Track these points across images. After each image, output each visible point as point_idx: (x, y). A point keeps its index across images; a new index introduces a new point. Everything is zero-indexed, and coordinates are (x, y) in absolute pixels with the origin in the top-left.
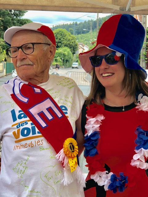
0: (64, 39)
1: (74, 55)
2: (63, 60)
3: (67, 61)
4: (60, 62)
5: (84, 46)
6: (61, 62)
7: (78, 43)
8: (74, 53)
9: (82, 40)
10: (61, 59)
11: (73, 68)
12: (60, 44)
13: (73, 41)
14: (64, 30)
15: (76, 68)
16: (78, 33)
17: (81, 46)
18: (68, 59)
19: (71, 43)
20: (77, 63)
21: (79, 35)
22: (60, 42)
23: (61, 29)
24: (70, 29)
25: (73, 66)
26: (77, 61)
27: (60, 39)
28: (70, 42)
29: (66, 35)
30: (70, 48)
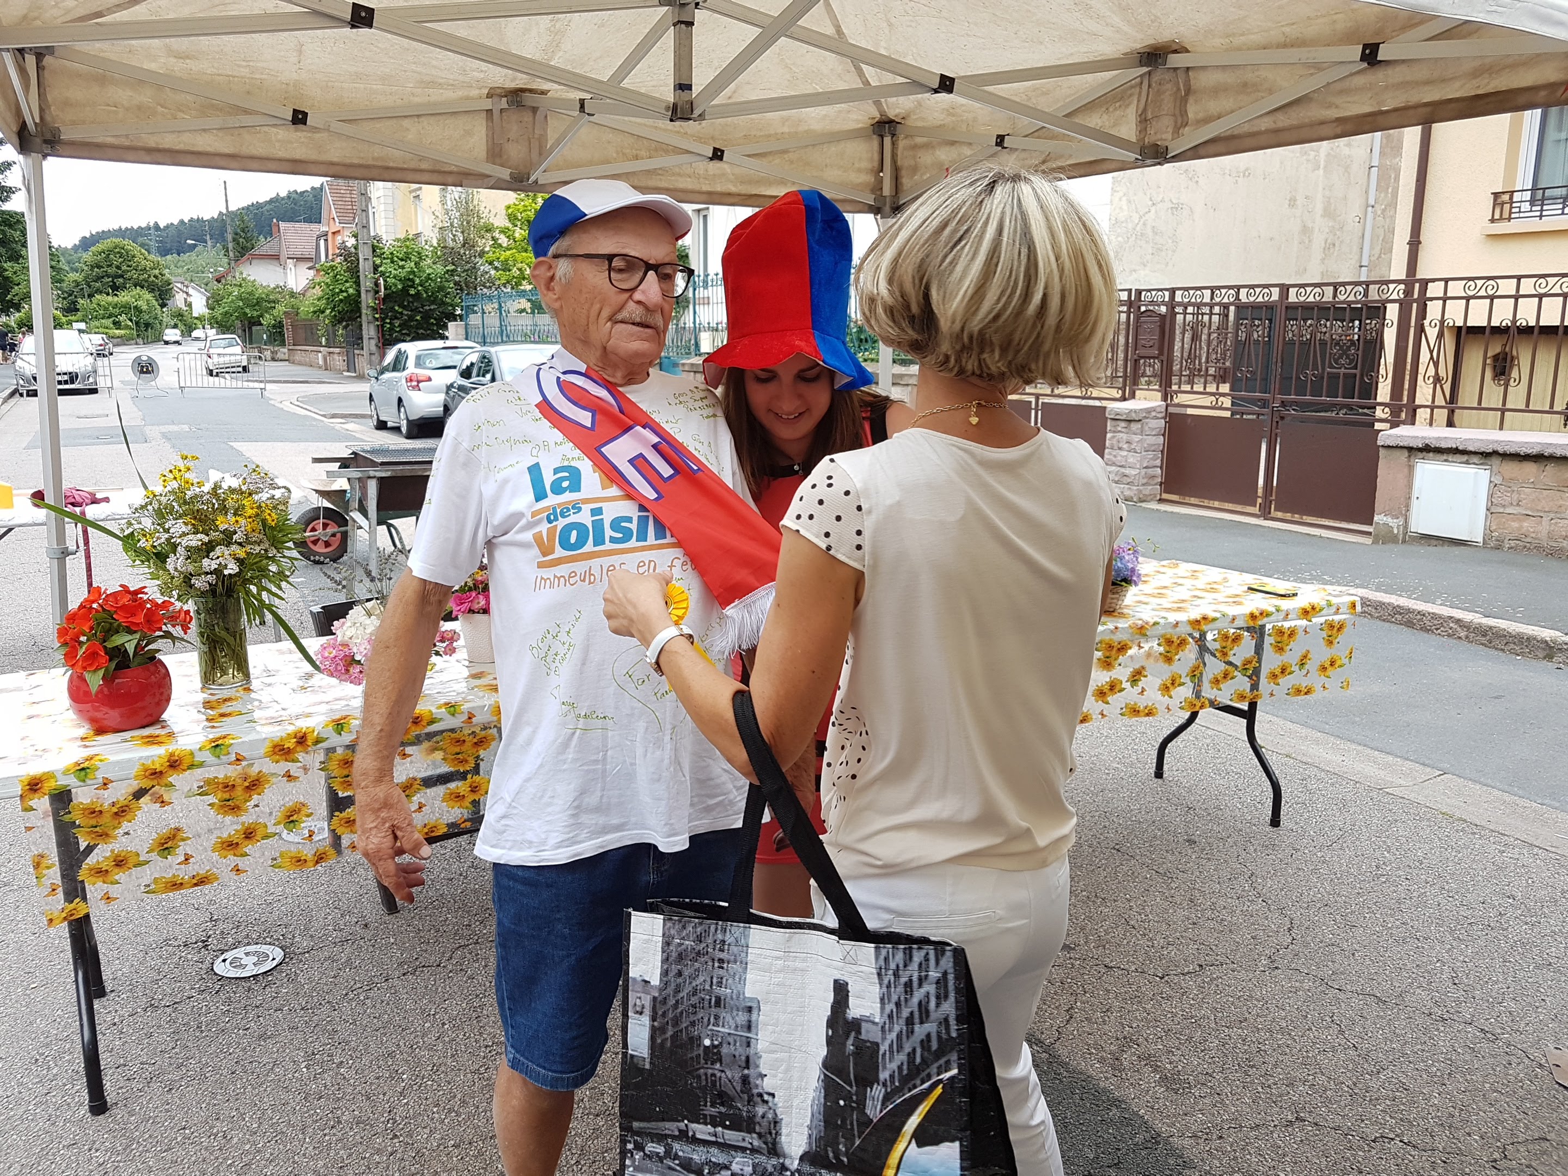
0: (128, 266)
1: (164, 310)
2: (137, 323)
3: (147, 325)
4: (127, 327)
5: (187, 287)
6: (131, 329)
7: (173, 279)
8: (163, 305)
9: (180, 271)
10: (131, 320)
11: (167, 343)
12: (121, 280)
13: (157, 272)
14: (128, 244)
15: (177, 342)
16: (164, 252)
17: (179, 285)
18: (151, 321)
19: (152, 278)
20: (177, 331)
21: (169, 257)
22: (122, 276)
23: (117, 240)
24: (140, 240)
25: (166, 338)
26: (175, 326)
27: (118, 268)
28: (149, 276)
29: (134, 256)
30: (152, 291)
